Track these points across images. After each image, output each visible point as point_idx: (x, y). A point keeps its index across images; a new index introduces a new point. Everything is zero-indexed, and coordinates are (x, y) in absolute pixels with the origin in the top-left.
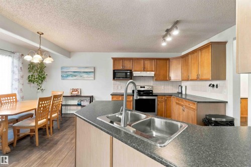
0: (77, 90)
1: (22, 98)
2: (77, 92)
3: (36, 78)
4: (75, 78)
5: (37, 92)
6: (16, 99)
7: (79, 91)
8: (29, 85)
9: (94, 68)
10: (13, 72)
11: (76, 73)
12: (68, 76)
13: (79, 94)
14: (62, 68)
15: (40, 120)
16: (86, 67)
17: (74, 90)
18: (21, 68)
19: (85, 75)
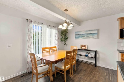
0: (84, 46)
1: (59, 49)
2: (84, 47)
3: (64, 39)
4: (83, 38)
5: (64, 46)
6: (56, 49)
7: (86, 46)
8: (61, 42)
9: (98, 30)
10: (55, 36)
11: (84, 35)
12: (79, 37)
13: (86, 48)
14: (76, 32)
15: (67, 66)
16: (91, 30)
17: (82, 46)
18: (58, 34)
19: (90, 36)
